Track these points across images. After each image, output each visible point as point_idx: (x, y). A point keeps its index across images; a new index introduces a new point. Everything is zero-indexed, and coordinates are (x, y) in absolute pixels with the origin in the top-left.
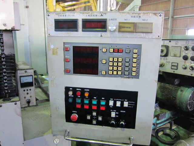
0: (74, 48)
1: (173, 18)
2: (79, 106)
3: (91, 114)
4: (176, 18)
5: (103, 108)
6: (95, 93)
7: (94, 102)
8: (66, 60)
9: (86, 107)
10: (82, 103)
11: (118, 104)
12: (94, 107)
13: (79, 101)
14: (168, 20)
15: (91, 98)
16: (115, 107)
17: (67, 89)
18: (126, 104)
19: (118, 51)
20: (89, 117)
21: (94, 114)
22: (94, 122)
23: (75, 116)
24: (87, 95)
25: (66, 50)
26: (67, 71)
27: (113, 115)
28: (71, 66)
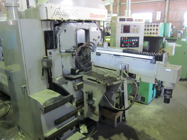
0: (124, 26)
1: (120, 5)
2: (124, 42)
3: (127, 44)
4: (122, 5)
5: (131, 42)
6: (129, 38)
7: (129, 41)
8: (122, 29)
9: (127, 42)
10: (126, 41)
11: (135, 41)
12: (129, 42)
13: (125, 41)
14: (117, 6)
15: (128, 40)
16: (134, 42)
17: (121, 38)
18: (137, 40)
19: (135, 26)
20: (127, 45)
21: (128, 44)
22: (128, 47)
23: (123, 45)
24: (127, 39)
25: (122, 26)
26: (121, 32)
27: (133, 44)
28: (123, 31)
